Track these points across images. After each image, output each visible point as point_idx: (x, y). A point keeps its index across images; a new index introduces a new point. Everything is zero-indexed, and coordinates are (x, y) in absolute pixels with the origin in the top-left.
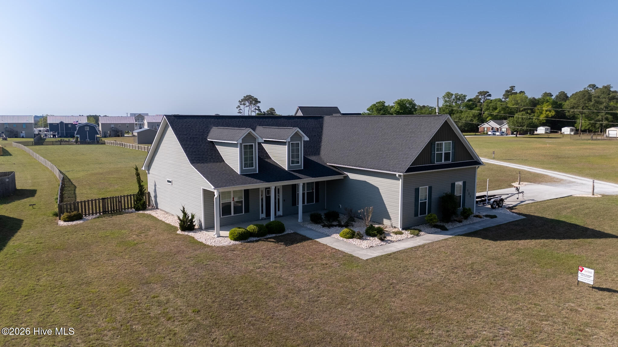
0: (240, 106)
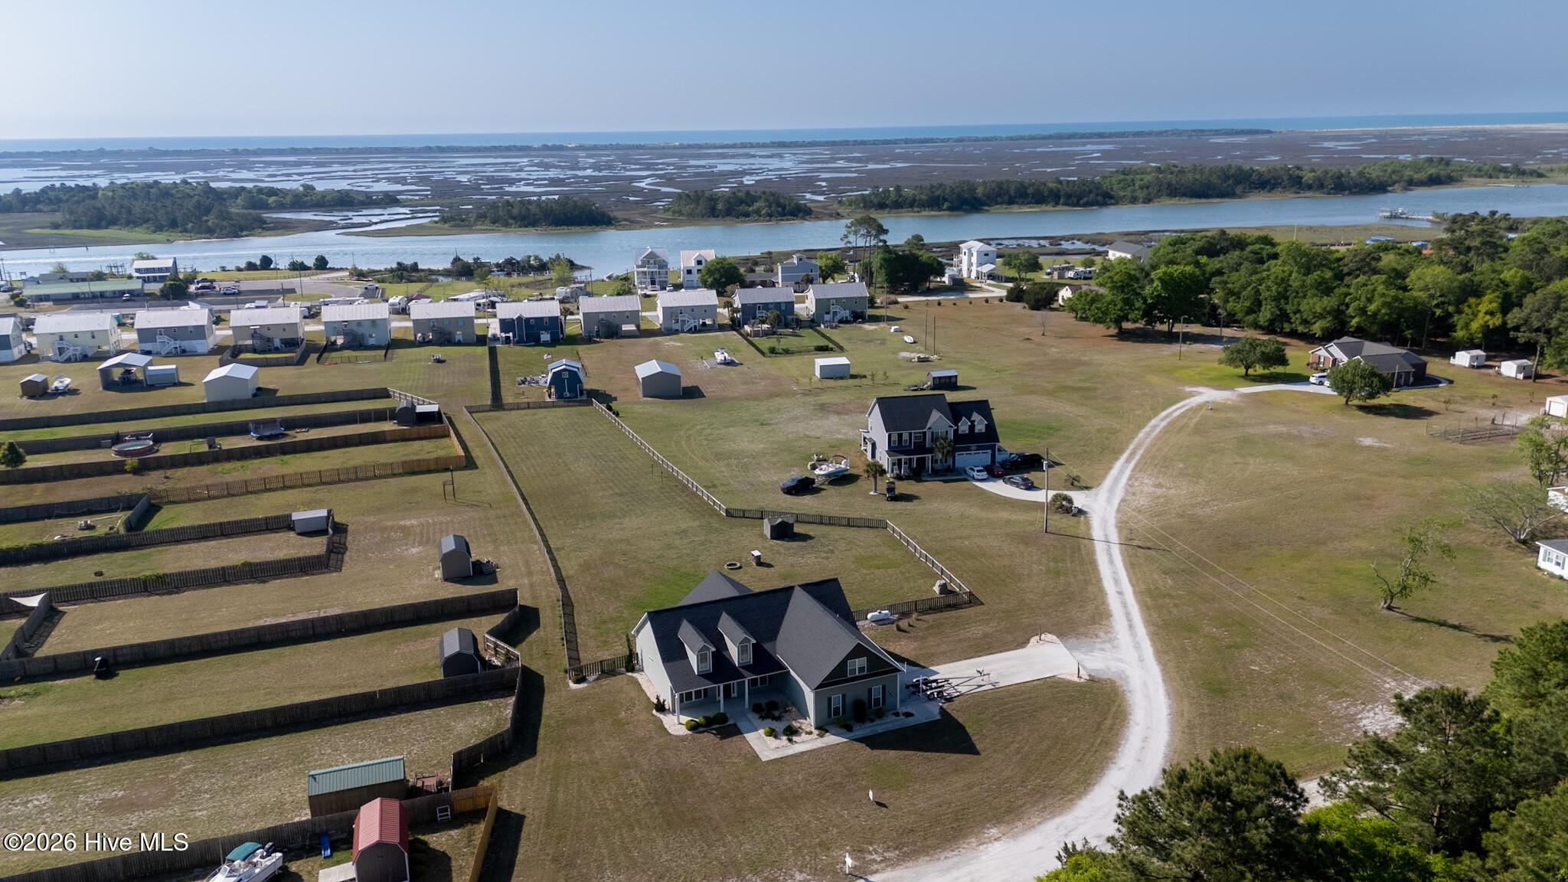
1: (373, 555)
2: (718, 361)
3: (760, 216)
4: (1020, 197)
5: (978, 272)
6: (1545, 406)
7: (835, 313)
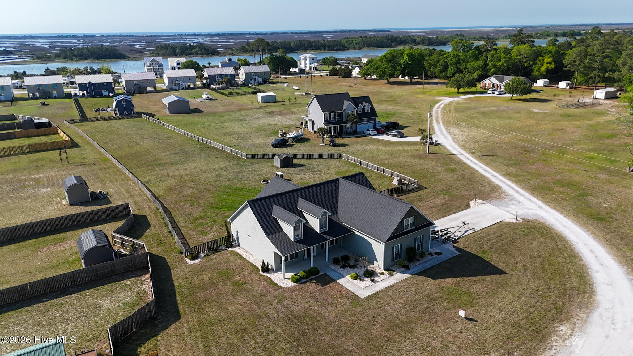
1: (14, 196)
2: (204, 98)
3: (197, 54)
4: (310, 47)
5: (310, 67)
6: (593, 95)
7: (255, 80)
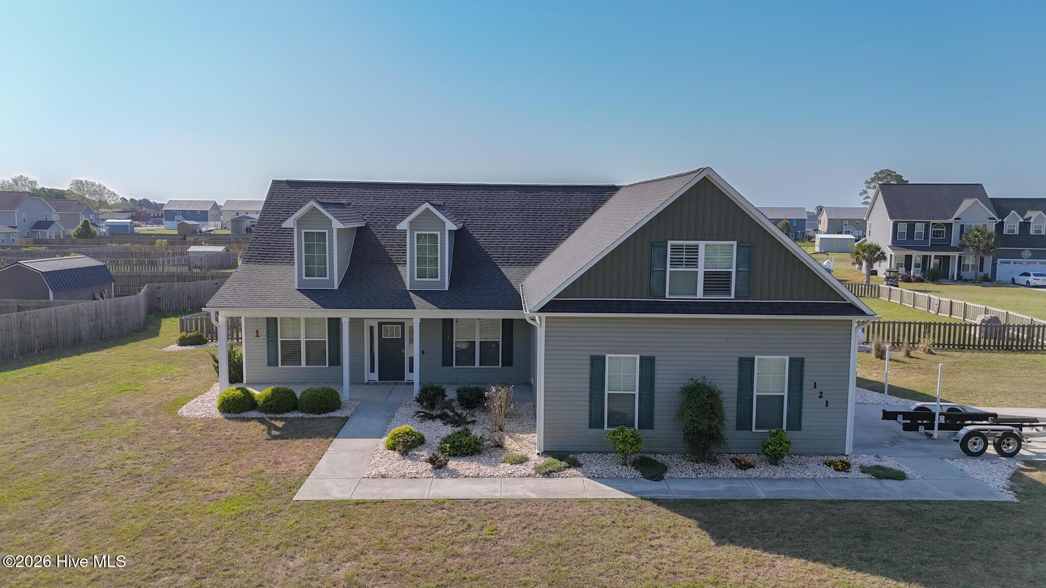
0: (868, 190)
7: (848, 233)
